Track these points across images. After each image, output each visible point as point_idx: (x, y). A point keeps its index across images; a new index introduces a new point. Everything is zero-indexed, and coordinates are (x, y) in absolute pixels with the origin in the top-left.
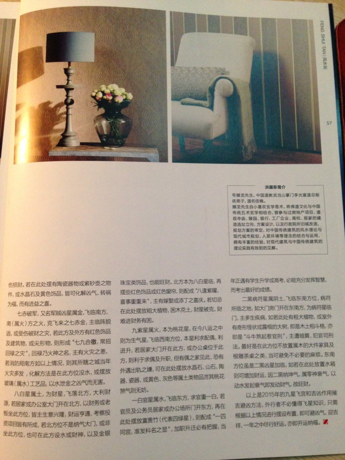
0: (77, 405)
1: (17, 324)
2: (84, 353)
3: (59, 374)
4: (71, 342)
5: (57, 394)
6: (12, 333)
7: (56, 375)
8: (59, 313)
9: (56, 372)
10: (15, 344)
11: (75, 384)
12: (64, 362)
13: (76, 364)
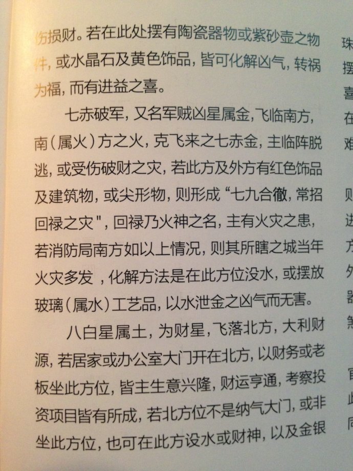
0: (244, 357)
1: (66, 142)
2: (256, 222)
3: (192, 278)
4: (222, 194)
5: (190, 329)
6: (52, 168)
7: (186, 279)
8: (185, 113)
9: (185, 273)
10: (63, 197)
11: (237, 303)
12: (206, 247)
13: (236, 251)
